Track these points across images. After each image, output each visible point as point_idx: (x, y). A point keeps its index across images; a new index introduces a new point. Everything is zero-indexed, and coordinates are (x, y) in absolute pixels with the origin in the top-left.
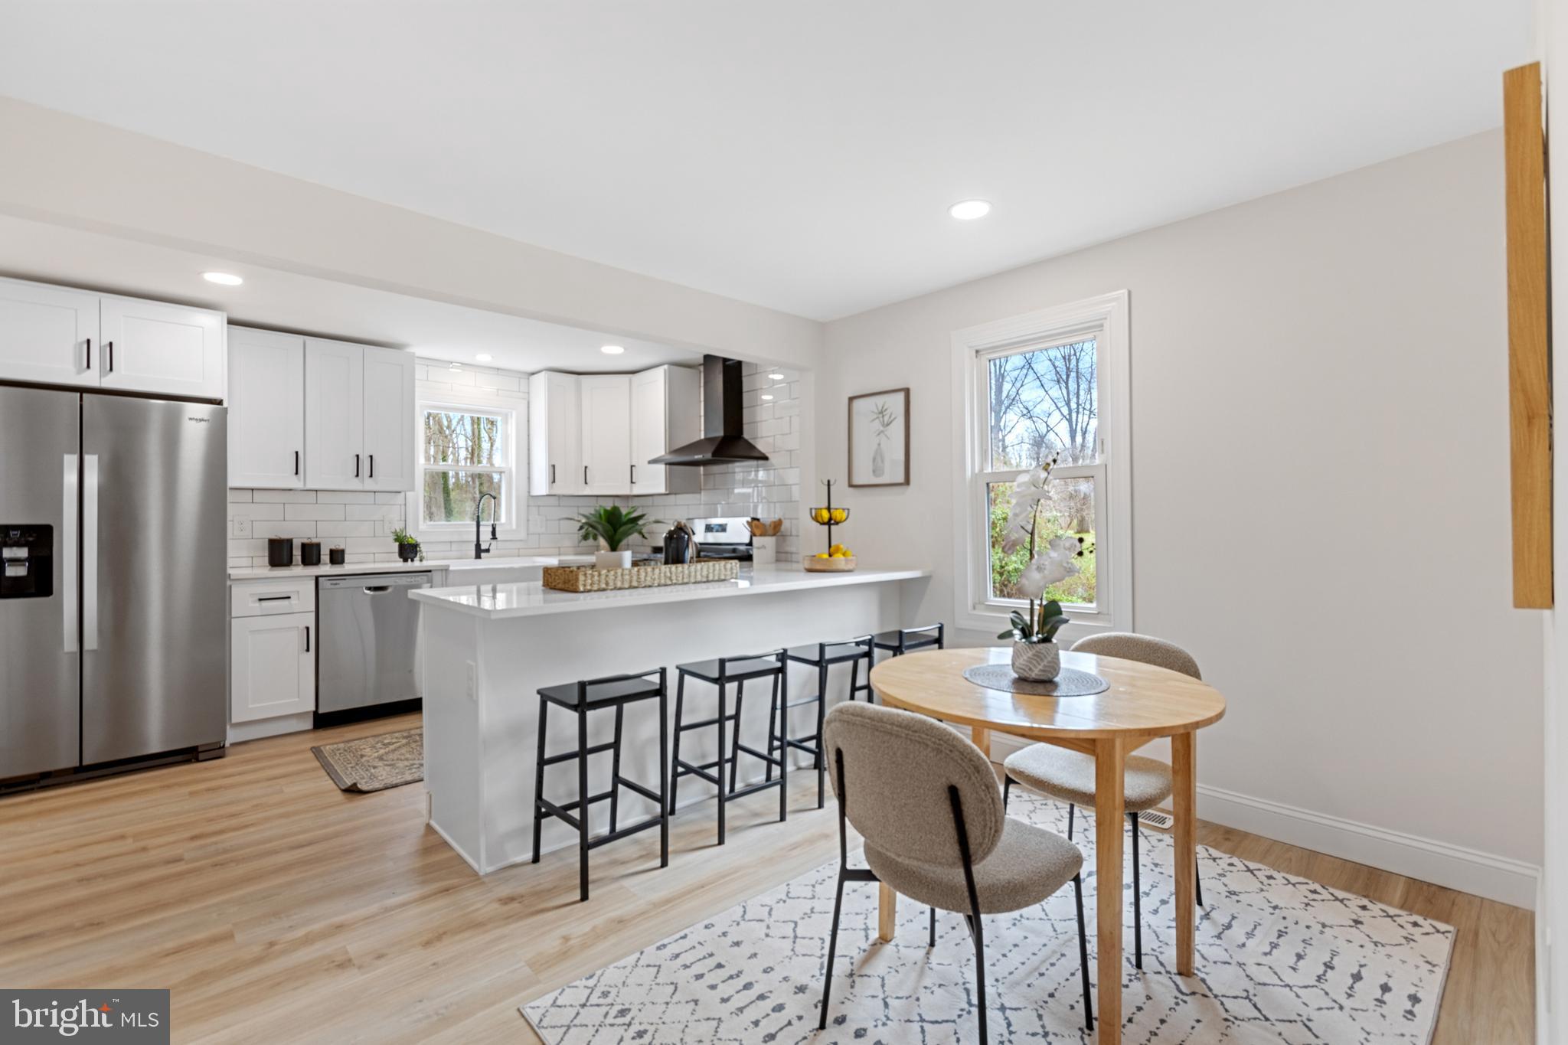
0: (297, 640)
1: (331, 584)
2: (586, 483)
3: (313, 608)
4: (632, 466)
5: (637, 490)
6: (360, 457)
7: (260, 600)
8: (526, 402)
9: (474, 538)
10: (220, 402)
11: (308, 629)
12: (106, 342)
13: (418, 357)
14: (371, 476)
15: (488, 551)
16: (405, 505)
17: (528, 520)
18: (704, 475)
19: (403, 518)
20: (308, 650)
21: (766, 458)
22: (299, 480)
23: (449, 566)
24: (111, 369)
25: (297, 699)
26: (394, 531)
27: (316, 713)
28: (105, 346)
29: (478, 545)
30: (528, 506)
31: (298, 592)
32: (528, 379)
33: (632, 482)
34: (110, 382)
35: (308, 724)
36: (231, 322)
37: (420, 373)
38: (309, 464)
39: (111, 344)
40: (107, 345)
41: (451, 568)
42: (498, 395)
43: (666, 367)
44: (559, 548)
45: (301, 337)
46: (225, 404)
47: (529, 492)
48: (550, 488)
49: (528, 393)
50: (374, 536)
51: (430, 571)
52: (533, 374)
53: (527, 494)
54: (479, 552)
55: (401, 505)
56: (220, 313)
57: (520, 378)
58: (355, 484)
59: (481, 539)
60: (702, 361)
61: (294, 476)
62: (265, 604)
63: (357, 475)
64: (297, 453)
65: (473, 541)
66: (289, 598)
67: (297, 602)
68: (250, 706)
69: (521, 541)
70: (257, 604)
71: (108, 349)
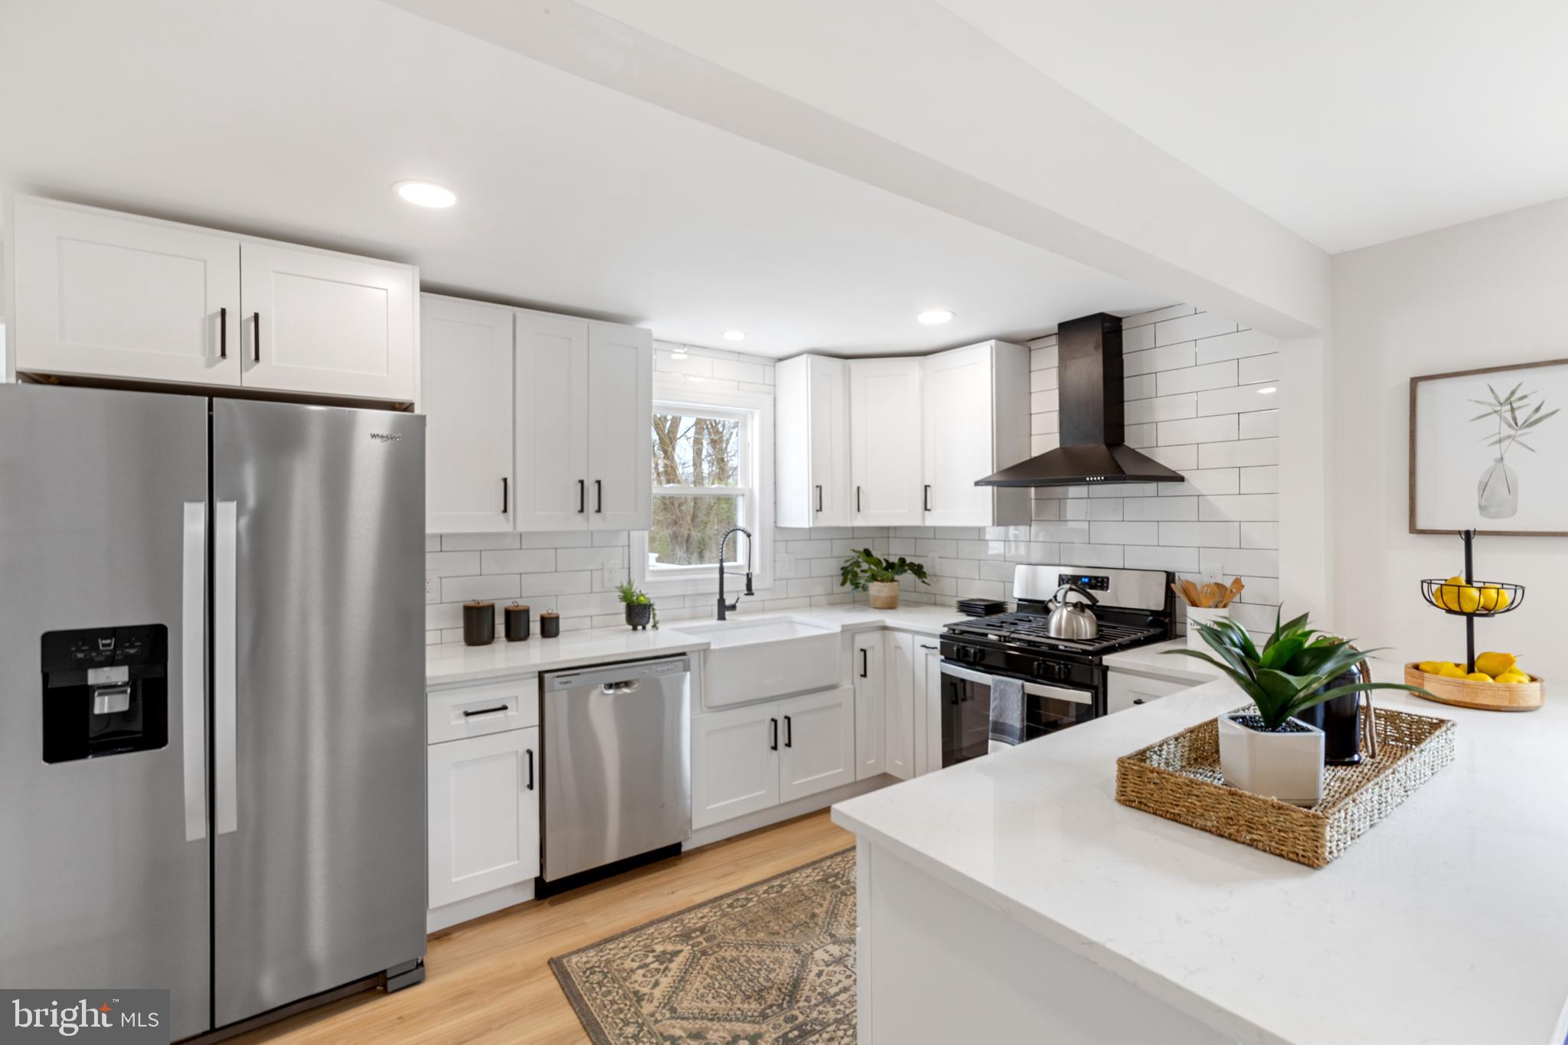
0: (514, 771)
1: (561, 683)
2: (859, 510)
3: (536, 722)
4: (926, 487)
5: (932, 520)
6: (585, 483)
7: (467, 714)
8: (772, 397)
9: (717, 589)
10: (407, 407)
11: (530, 753)
12: (248, 314)
13: (655, 340)
14: (599, 511)
15: (733, 607)
16: (629, 546)
17: (775, 561)
18: (1036, 499)
19: (626, 566)
20: (531, 787)
21: (1181, 479)
22: (507, 520)
23: (709, 644)
24: (257, 358)
25: (516, 862)
26: (619, 585)
27: (539, 881)
28: (248, 320)
29: (721, 601)
30: (775, 541)
31: (517, 697)
32: (774, 366)
33: (926, 509)
34: (255, 379)
35: (529, 894)
36: (426, 288)
37: (659, 360)
38: (521, 496)
39: (256, 316)
40: (250, 318)
41: (712, 647)
42: (738, 389)
43: (993, 342)
44: (810, 597)
45: (511, 307)
46: (418, 411)
47: (775, 522)
48: (815, 518)
49: (775, 386)
50: (592, 592)
51: (684, 654)
52: (780, 360)
53: (773, 525)
54: (723, 609)
55: (623, 546)
56: (410, 267)
57: (764, 365)
58: (578, 523)
59: (725, 589)
60: (1056, 331)
61: (502, 516)
62: (472, 719)
63: (582, 511)
64: (505, 480)
65: (713, 594)
66: (505, 708)
67: (515, 713)
68: (454, 880)
69: (766, 589)
70: (463, 720)
71: (253, 325)
